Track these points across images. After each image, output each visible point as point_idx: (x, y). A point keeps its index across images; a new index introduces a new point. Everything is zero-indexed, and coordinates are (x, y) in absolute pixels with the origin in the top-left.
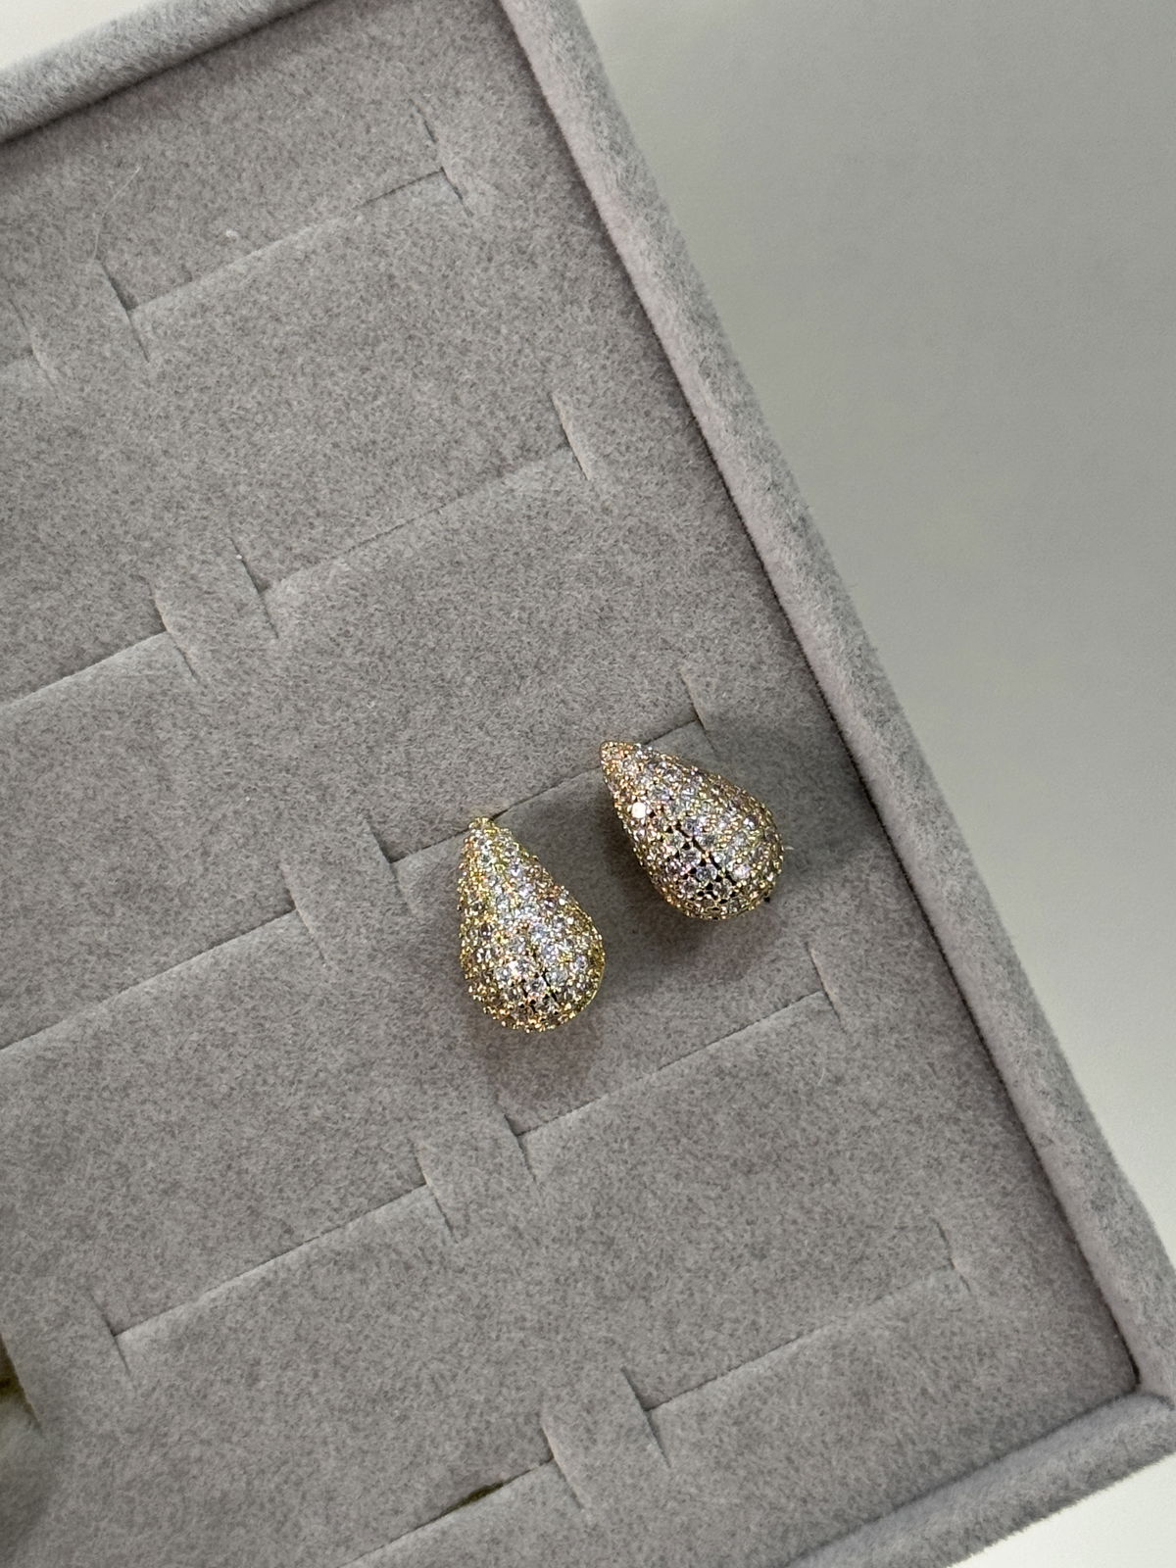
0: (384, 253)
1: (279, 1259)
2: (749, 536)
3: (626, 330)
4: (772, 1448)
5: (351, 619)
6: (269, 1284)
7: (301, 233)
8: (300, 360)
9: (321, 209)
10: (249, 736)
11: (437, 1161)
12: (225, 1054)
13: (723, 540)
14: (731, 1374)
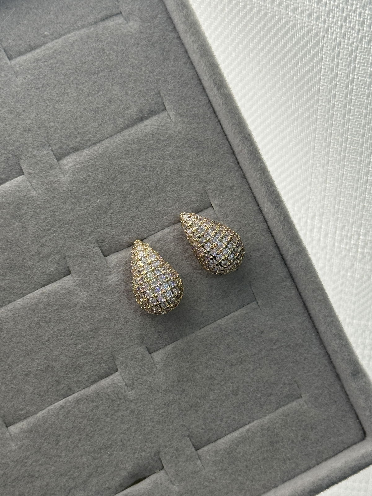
0: (101, 41)
1: (67, 398)
2: (229, 142)
3: (186, 69)
4: (241, 462)
5: (90, 170)
6: (63, 407)
7: (72, 34)
8: (72, 78)
9: (79, 25)
10: (55, 212)
11: (122, 363)
12: (47, 325)
13: (220, 143)
14: (226, 437)
